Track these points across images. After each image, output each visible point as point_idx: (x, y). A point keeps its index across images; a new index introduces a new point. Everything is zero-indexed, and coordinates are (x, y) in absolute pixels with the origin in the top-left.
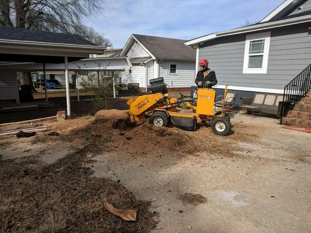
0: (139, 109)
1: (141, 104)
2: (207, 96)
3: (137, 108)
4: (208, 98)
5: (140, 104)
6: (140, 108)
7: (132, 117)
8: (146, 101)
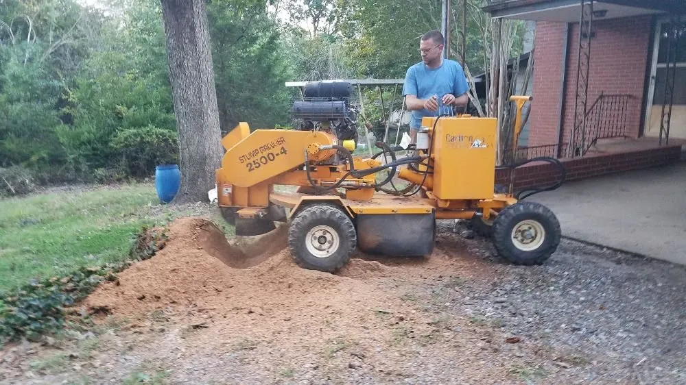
0: (250, 170)
1: (260, 155)
2: (471, 139)
3: (246, 163)
4: (476, 143)
5: (256, 152)
6: (254, 166)
7: (230, 190)
8: (277, 150)
